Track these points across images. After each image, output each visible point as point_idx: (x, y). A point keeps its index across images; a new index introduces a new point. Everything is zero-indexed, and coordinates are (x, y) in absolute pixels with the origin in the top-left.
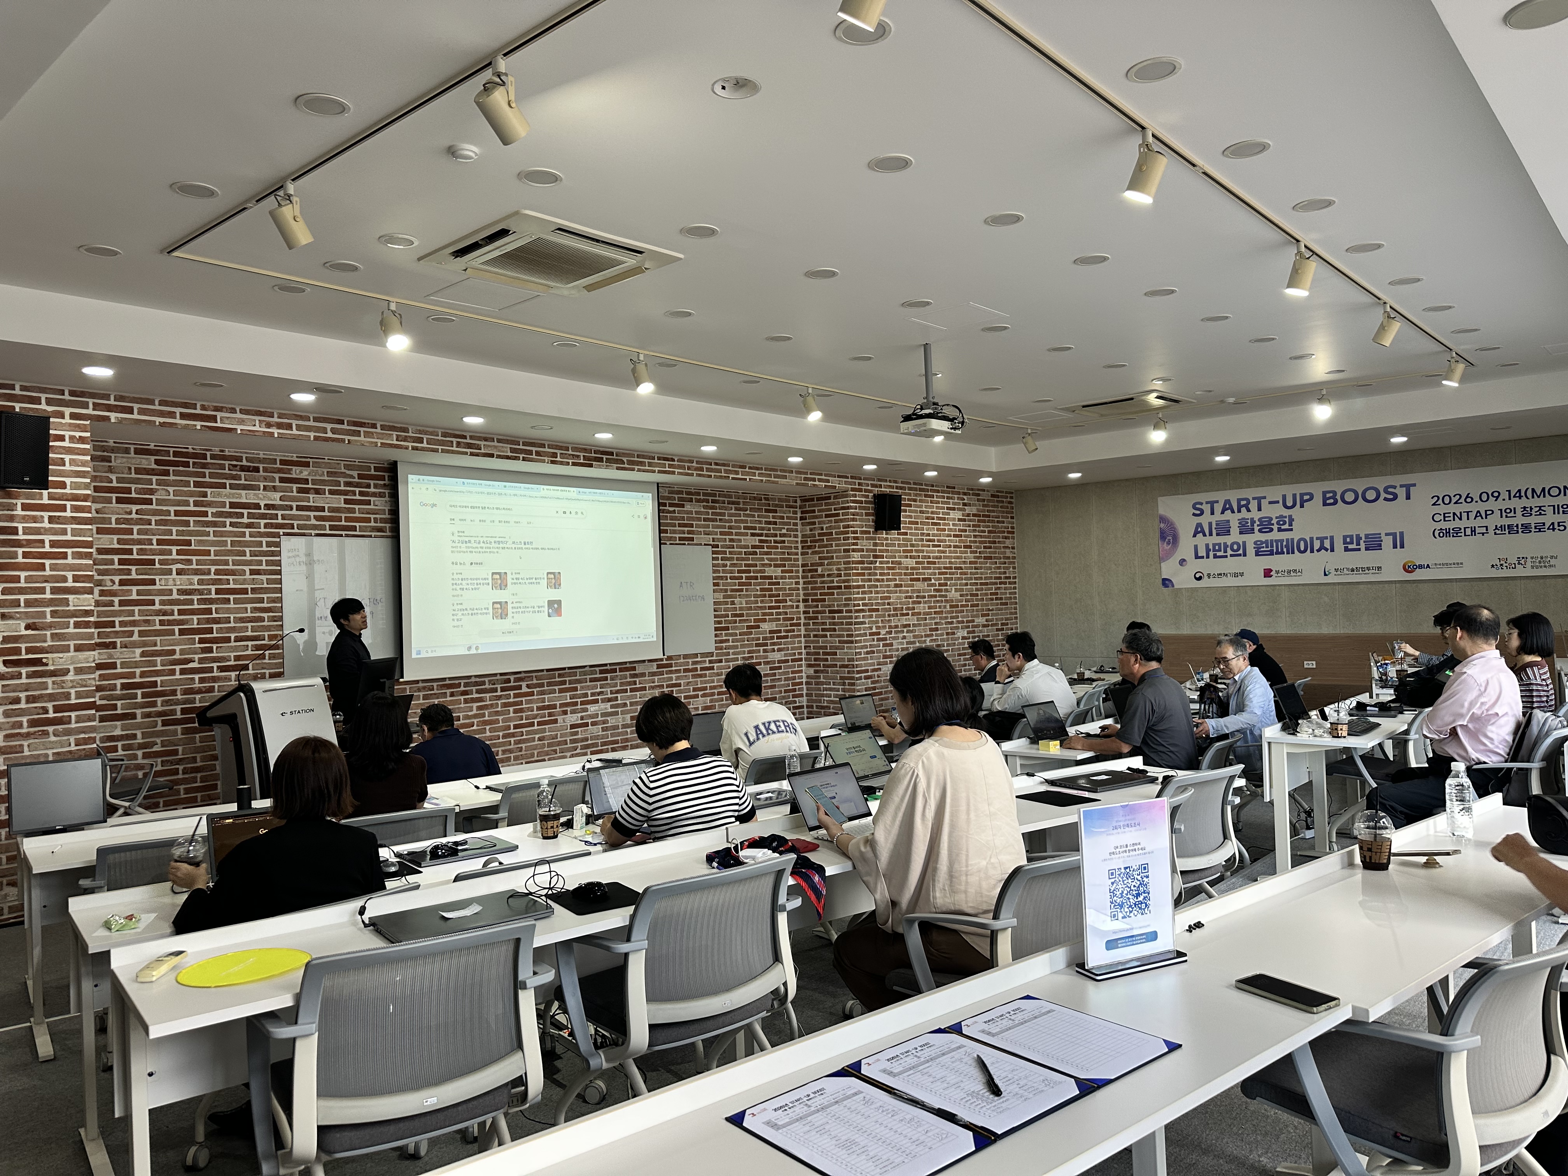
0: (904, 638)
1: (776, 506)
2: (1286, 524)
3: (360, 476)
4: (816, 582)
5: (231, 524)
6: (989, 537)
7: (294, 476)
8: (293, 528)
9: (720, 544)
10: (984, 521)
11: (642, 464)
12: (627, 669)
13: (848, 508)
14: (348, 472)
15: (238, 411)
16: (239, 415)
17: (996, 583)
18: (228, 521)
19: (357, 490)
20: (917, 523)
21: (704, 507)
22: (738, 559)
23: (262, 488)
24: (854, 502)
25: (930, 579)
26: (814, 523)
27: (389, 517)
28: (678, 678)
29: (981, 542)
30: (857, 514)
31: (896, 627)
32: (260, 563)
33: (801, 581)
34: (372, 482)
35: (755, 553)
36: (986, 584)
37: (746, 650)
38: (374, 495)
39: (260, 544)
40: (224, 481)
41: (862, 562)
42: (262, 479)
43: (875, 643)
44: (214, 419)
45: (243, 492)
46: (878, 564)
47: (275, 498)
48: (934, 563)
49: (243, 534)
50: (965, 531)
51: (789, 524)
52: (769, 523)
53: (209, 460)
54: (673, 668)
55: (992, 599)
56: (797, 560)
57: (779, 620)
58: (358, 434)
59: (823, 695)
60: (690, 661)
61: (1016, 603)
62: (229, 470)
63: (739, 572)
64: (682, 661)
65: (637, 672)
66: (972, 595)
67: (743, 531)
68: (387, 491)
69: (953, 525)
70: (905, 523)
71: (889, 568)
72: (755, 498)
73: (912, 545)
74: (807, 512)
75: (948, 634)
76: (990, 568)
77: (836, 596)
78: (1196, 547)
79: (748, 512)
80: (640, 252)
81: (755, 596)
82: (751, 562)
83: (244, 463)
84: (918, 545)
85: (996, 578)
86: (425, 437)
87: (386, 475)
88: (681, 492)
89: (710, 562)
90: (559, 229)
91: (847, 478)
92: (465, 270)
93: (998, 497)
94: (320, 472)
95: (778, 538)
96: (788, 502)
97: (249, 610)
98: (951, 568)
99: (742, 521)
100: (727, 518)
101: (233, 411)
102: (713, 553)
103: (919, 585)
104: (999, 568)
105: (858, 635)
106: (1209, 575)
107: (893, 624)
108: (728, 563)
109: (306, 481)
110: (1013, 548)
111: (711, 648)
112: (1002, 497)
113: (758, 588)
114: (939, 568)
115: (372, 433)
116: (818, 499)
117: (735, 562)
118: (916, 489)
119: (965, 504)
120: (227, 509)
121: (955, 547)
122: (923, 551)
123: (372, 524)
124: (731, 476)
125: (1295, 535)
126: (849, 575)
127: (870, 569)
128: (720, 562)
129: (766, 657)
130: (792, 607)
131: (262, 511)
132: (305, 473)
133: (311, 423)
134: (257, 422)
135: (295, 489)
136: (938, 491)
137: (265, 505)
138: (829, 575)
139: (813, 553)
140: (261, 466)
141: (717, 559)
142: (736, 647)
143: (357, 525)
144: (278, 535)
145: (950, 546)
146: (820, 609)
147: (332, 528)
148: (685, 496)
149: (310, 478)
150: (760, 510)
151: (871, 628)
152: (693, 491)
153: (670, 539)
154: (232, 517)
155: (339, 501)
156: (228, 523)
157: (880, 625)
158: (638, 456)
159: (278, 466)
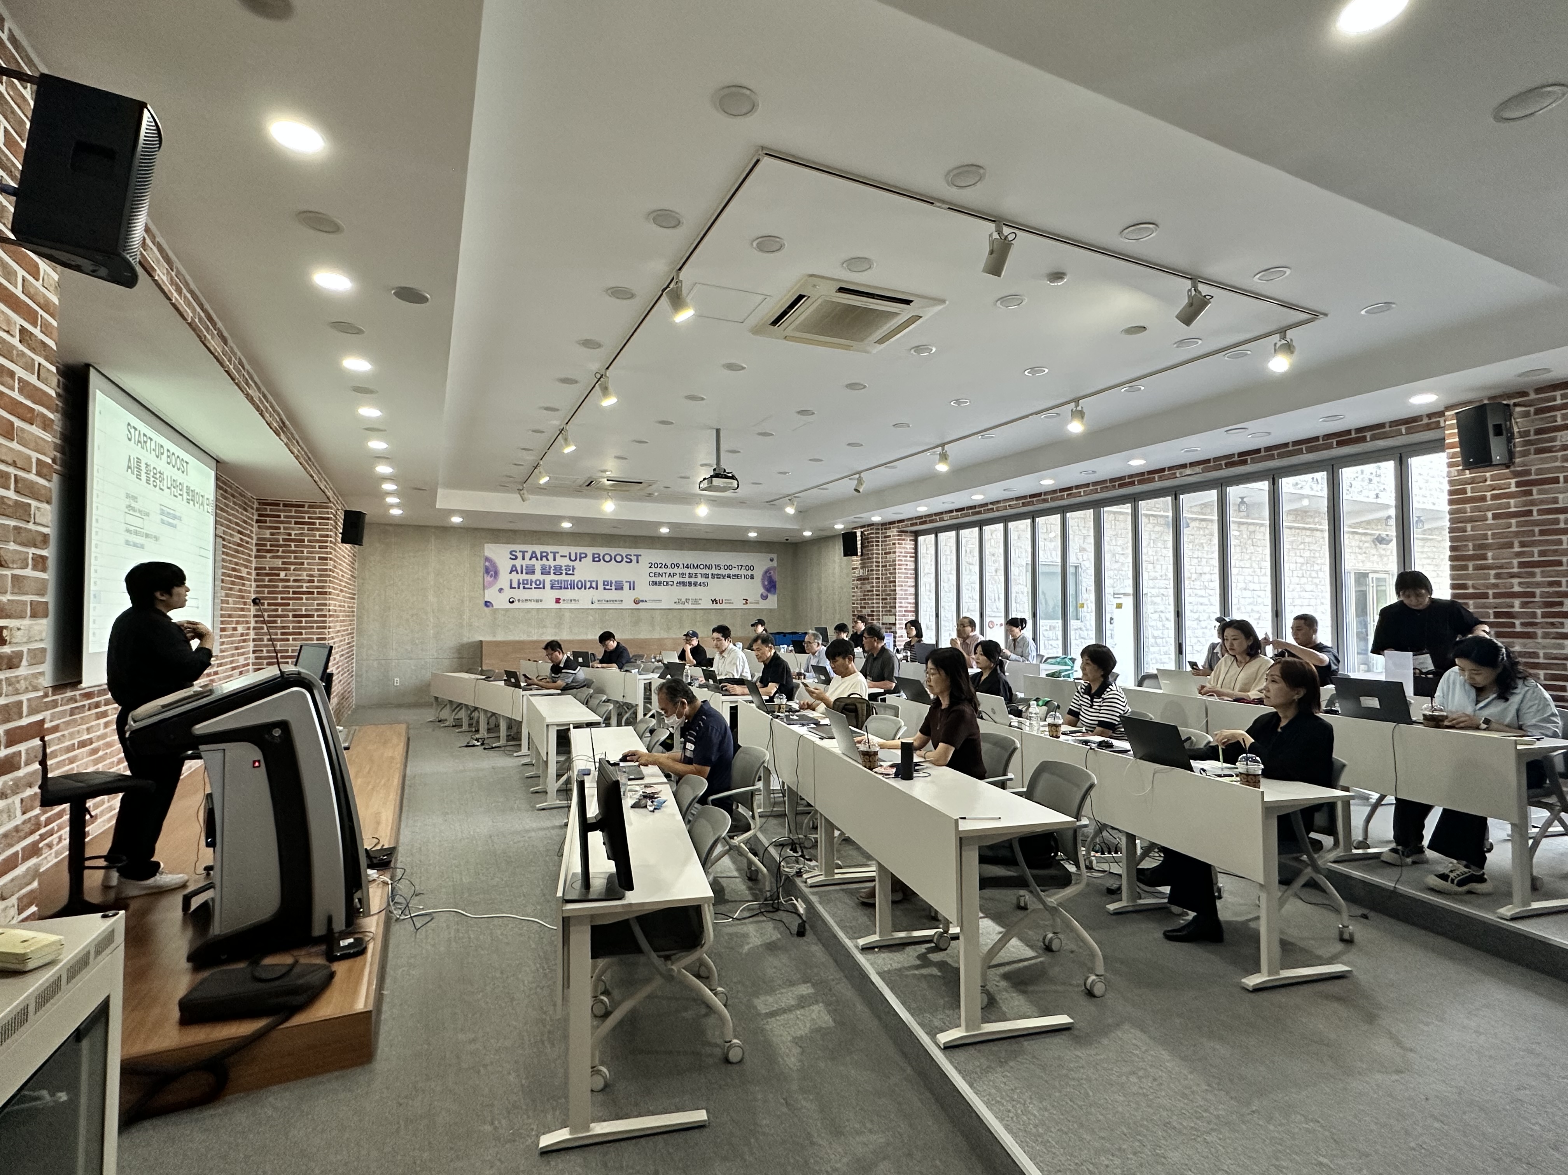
1: (247, 505)
2: (570, 571)
4: (275, 586)
9: (226, 537)
13: (328, 519)
21: (221, 495)
22: (232, 556)
24: (333, 514)
26: (279, 528)
30: (334, 525)
33: (254, 584)
35: (238, 551)
37: (231, 653)
51: (250, 525)
52: (245, 522)
56: (252, 562)
57: (244, 622)
63: (232, 569)
67: (235, 526)
72: (240, 494)
74: (267, 516)
77: (304, 601)
78: (511, 581)
79: (237, 507)
81: (237, 597)
82: (237, 561)
89: (221, 556)
95: (247, 539)
99: (235, 516)
100: (229, 510)
102: (223, 546)
106: (519, 600)
108: (228, 558)
113: (238, 588)
116: (285, 505)
125: (576, 578)
126: (325, 581)
128: (225, 556)
129: (238, 661)
130: (249, 610)
138: (295, 581)
141: (224, 553)
142: (228, 650)
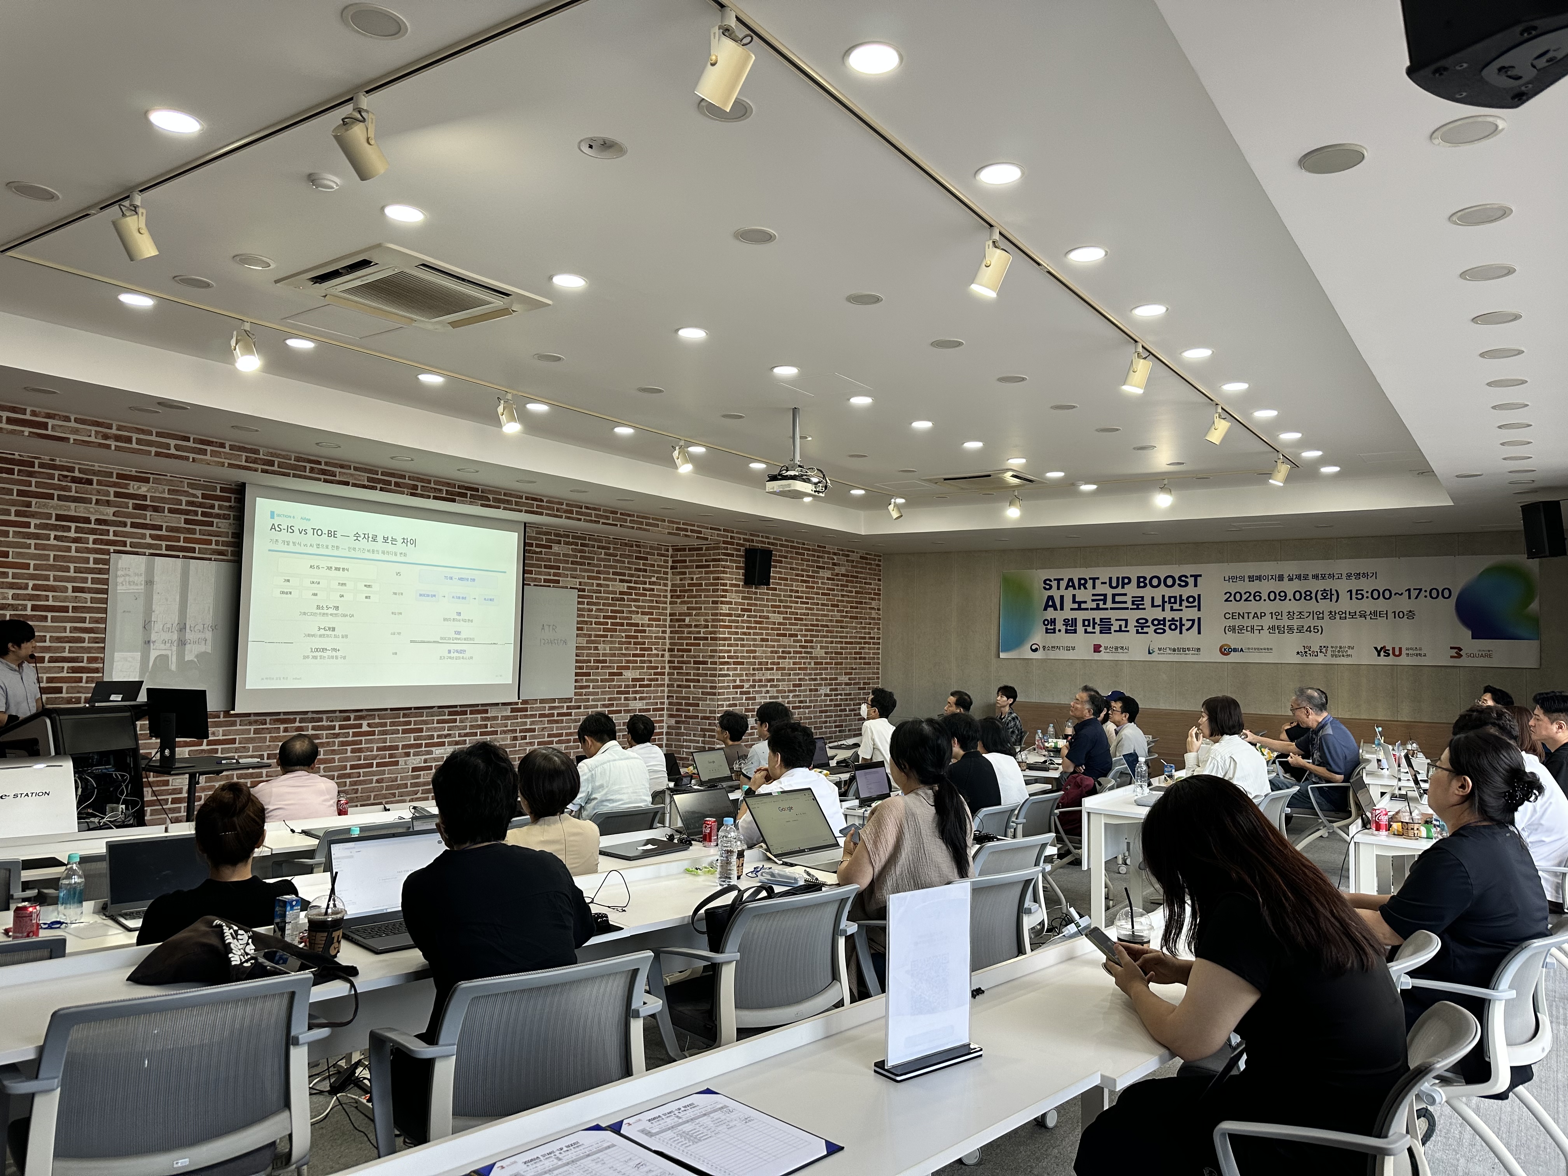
0: (768, 692)
1: (648, 553)
3: (204, 496)
4: (683, 632)
5: (56, 538)
6: (856, 597)
7: (131, 491)
8: (126, 546)
9: (587, 588)
10: (852, 582)
11: (508, 502)
12: (479, 712)
13: (719, 560)
14: (191, 491)
15: (73, 420)
16: (73, 424)
17: (860, 643)
18: (53, 534)
19: (200, 510)
20: (786, 579)
21: (573, 550)
22: (604, 604)
23: (94, 501)
24: (725, 554)
25: (796, 636)
26: (685, 573)
27: (232, 540)
28: (532, 723)
29: (848, 602)
30: (728, 567)
31: (760, 681)
32: (85, 580)
33: (668, 630)
34: (217, 503)
35: (623, 600)
36: (851, 643)
37: (607, 697)
38: (218, 516)
39: (87, 560)
40: (51, 491)
41: (730, 615)
42: (94, 492)
43: (738, 696)
44: (45, 426)
45: (73, 505)
46: (745, 618)
47: (108, 513)
48: (802, 619)
49: (69, 549)
50: (833, 590)
51: (660, 572)
52: (640, 570)
53: (36, 469)
54: (529, 713)
55: (856, 658)
56: (666, 609)
57: (643, 668)
58: (204, 452)
59: (682, 747)
60: (547, 705)
61: (879, 664)
62: (59, 480)
63: (605, 617)
64: (538, 705)
65: (489, 715)
66: (836, 653)
67: (611, 576)
68: (232, 514)
69: (822, 583)
70: (775, 578)
71: (756, 622)
72: (626, 545)
73: (781, 601)
74: (678, 562)
75: (811, 690)
76: (856, 628)
77: (701, 647)
79: (618, 558)
80: (507, 295)
81: (620, 643)
82: (617, 608)
83: (77, 474)
84: (786, 601)
85: (861, 638)
86: (276, 460)
87: (233, 496)
88: (549, 534)
89: (576, 606)
90: (424, 265)
91: (720, 530)
92: (325, 296)
93: (866, 559)
94: (161, 489)
95: (647, 586)
96: (660, 550)
97: (68, 630)
98: (817, 625)
99: (611, 567)
100: (595, 562)
101: (67, 419)
102: (579, 596)
103: (785, 641)
104: (864, 628)
105: (722, 688)
107: (757, 678)
108: (594, 608)
109: (144, 498)
110: (879, 610)
111: (570, 693)
112: (870, 559)
113: (623, 634)
114: (806, 625)
115: (220, 452)
116: (690, 550)
117: (601, 607)
118: (787, 546)
119: (834, 564)
120: (53, 521)
121: (823, 605)
122: (791, 607)
123: (213, 546)
124: (602, 521)
126: (716, 627)
127: (738, 622)
128: (585, 606)
129: (627, 705)
130: (657, 655)
131: (92, 526)
132: (143, 489)
133: (154, 438)
134: (93, 433)
135: (130, 505)
136: (809, 550)
137: (96, 520)
138: (696, 626)
139: (682, 603)
140: (95, 479)
141: (583, 603)
142: (597, 694)
143: (197, 546)
144: (108, 553)
145: (818, 604)
146: (685, 659)
147: (168, 548)
148: (553, 537)
149: (149, 495)
150: (630, 556)
151: (735, 681)
152: (562, 533)
153: (535, 580)
154: (56, 530)
155: (179, 521)
156: (52, 537)
157: (744, 678)
158: (505, 494)
159: (114, 479)
